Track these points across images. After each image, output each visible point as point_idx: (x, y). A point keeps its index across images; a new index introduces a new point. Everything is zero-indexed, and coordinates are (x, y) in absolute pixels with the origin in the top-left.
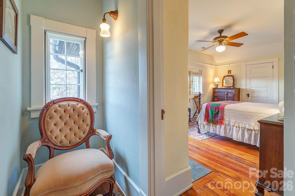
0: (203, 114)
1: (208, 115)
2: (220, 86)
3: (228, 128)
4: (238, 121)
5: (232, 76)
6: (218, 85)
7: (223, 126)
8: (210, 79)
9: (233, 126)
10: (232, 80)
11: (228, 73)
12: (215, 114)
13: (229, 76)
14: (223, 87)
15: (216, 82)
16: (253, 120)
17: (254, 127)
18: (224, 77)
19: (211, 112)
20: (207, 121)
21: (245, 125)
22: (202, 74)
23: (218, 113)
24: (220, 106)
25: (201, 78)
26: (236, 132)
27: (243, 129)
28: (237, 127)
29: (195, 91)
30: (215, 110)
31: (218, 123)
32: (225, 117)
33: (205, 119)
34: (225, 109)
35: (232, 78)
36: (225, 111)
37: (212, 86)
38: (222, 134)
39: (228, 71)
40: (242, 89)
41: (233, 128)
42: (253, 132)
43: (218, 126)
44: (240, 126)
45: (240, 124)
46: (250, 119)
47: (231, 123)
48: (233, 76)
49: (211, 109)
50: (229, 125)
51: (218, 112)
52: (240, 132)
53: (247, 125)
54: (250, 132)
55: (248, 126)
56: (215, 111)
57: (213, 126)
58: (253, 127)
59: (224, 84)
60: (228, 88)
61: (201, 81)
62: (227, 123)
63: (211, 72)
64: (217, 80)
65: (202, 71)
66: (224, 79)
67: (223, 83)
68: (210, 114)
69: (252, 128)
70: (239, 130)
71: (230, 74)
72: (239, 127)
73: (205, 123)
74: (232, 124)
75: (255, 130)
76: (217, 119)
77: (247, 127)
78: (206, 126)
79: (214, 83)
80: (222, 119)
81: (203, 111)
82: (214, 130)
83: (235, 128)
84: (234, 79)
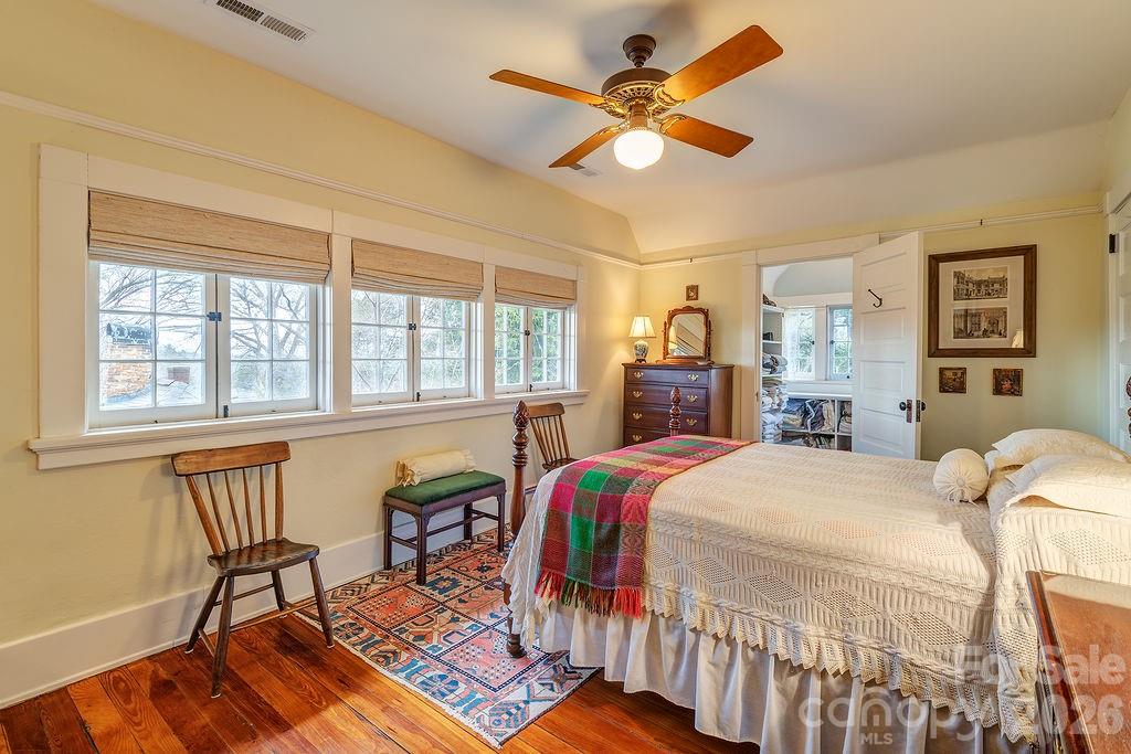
0: (537, 537)
1: (564, 548)
2: (654, 357)
3: (668, 641)
4: (725, 603)
5: (700, 311)
6: (644, 351)
7: (640, 629)
8: (614, 325)
9: (694, 630)
10: (704, 329)
11: (688, 298)
12: (599, 545)
13: (688, 310)
14: (668, 361)
15: (638, 338)
16: (810, 599)
17: (819, 649)
18: (672, 315)
19: (576, 528)
20: (556, 587)
21: (764, 628)
22: (575, 299)
23: (611, 540)
24: (628, 494)
25: (572, 318)
26: (711, 674)
27: (751, 654)
28: (715, 636)
29: (545, 380)
30: (601, 518)
31: (611, 604)
32: (650, 565)
33: (541, 577)
34: (652, 513)
35: (701, 317)
36: (651, 525)
37: (622, 355)
38: (636, 680)
39: (688, 288)
40: (740, 367)
41: (696, 645)
42: (815, 685)
43: (614, 626)
44: (737, 633)
45: (737, 621)
46: (797, 594)
47: (687, 607)
48: (705, 312)
49: (578, 510)
50: (675, 618)
51: (616, 530)
52: (739, 673)
53: (779, 634)
54: (794, 681)
55: (780, 642)
56: (598, 527)
57: (585, 621)
58: (815, 653)
59: (671, 346)
60: (688, 364)
61: (572, 333)
62: (663, 607)
63: (618, 291)
64: (641, 327)
65: (574, 282)
66: (670, 324)
67: (666, 340)
68: (573, 543)
69: (807, 659)
70: (730, 665)
71: (692, 304)
72: (730, 641)
73: (542, 602)
74: (691, 618)
75: (824, 674)
76: (605, 576)
77: (780, 647)
78: (550, 621)
79: (630, 341)
80: (637, 575)
81: (537, 522)
82: (590, 647)
83: (706, 644)
84: (708, 324)
